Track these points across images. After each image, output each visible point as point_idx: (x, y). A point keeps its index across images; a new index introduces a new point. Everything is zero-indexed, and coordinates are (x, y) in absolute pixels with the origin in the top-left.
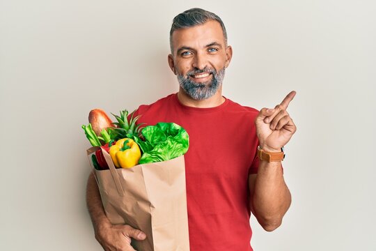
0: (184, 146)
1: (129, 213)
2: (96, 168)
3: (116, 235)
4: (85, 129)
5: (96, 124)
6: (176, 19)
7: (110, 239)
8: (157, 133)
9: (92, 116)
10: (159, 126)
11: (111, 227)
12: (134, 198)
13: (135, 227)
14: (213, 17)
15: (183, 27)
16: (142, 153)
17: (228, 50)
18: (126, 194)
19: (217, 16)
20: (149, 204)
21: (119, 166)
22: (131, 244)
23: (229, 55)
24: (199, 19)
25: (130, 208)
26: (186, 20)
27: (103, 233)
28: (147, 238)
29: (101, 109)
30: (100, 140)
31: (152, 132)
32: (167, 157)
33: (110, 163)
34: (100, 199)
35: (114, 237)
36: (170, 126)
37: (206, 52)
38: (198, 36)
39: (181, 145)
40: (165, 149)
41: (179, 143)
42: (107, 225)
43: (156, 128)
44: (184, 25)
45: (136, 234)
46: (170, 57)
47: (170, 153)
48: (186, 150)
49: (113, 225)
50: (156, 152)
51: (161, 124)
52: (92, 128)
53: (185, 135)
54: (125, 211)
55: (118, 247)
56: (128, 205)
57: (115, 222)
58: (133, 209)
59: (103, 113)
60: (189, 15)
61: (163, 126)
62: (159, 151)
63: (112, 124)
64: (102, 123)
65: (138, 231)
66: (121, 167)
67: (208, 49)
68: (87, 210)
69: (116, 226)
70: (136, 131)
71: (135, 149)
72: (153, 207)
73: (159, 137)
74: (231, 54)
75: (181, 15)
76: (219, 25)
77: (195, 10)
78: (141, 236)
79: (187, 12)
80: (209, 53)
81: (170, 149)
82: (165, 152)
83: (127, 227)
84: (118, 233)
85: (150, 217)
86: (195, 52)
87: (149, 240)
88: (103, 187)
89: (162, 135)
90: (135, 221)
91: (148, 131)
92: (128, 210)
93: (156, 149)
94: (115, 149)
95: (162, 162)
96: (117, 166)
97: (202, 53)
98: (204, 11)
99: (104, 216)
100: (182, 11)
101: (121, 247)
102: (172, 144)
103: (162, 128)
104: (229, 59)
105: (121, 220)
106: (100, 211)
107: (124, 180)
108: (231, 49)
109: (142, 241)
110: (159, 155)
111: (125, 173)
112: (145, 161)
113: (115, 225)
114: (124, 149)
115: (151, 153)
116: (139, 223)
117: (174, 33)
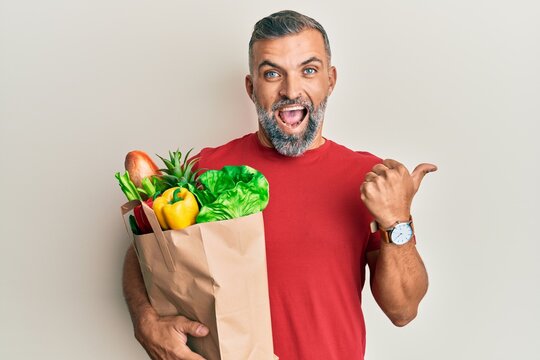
0: (262, 199)
1: (183, 296)
2: (134, 232)
3: (165, 331)
4: (119, 178)
5: (135, 172)
6: (259, 25)
7: (156, 337)
8: (222, 181)
9: (130, 159)
10: (225, 171)
11: (158, 320)
12: (189, 274)
13: (193, 319)
14: (312, 24)
15: (269, 37)
16: (200, 207)
17: (331, 73)
18: (178, 269)
19: (317, 24)
20: (211, 281)
21: (167, 226)
22: (187, 344)
23: (333, 79)
24: (292, 26)
25: (184, 290)
26: (273, 27)
27: (146, 330)
28: (210, 333)
29: (142, 150)
30: (141, 194)
31: (216, 179)
32: (237, 213)
33: (154, 223)
34: (142, 281)
35: (162, 334)
36: (241, 170)
37: (301, 74)
38: (290, 51)
39: (258, 195)
40: (234, 200)
41: (254, 192)
42: (151, 318)
43: (221, 173)
44: (271, 34)
45: (193, 329)
46: (248, 79)
47: (241, 208)
48: (265, 204)
49: (160, 317)
50: (221, 205)
51: (228, 168)
52: (130, 178)
53: (263, 182)
54: (176, 293)
55: (168, 348)
56: (181, 285)
57: (165, 313)
58: (188, 292)
59: (146, 157)
60: (278, 20)
61: (231, 171)
62: (224, 204)
63: (158, 171)
64: (144, 171)
65: (196, 324)
66: (170, 228)
67: (303, 70)
68: (124, 298)
69: (165, 318)
70: (193, 179)
71: (190, 202)
72: (217, 286)
73: (225, 185)
74: (335, 78)
75: (267, 20)
76: (320, 35)
77: (288, 12)
78: (201, 331)
79: (274, 15)
80: (304, 76)
81: (241, 201)
82: (233, 205)
83: (182, 319)
84: (168, 327)
85: (213, 301)
86: (284, 74)
87: (213, 336)
88: (145, 261)
89: (230, 182)
90: (192, 309)
91: (210, 177)
92: (180, 293)
93: (220, 201)
94: (160, 203)
95: (230, 220)
96: (165, 226)
97: (294, 75)
98: (300, 15)
99: (147, 304)
100: (267, 14)
101: (173, 347)
102: (244, 193)
103: (230, 173)
104: (332, 85)
105: (172, 309)
106: (143, 298)
107: (174, 246)
108: (334, 70)
109: (202, 338)
110: (226, 210)
111: (175, 237)
112: (205, 218)
113: (163, 316)
114: (173, 201)
115: (213, 206)
116: (198, 312)
117: (256, 45)
